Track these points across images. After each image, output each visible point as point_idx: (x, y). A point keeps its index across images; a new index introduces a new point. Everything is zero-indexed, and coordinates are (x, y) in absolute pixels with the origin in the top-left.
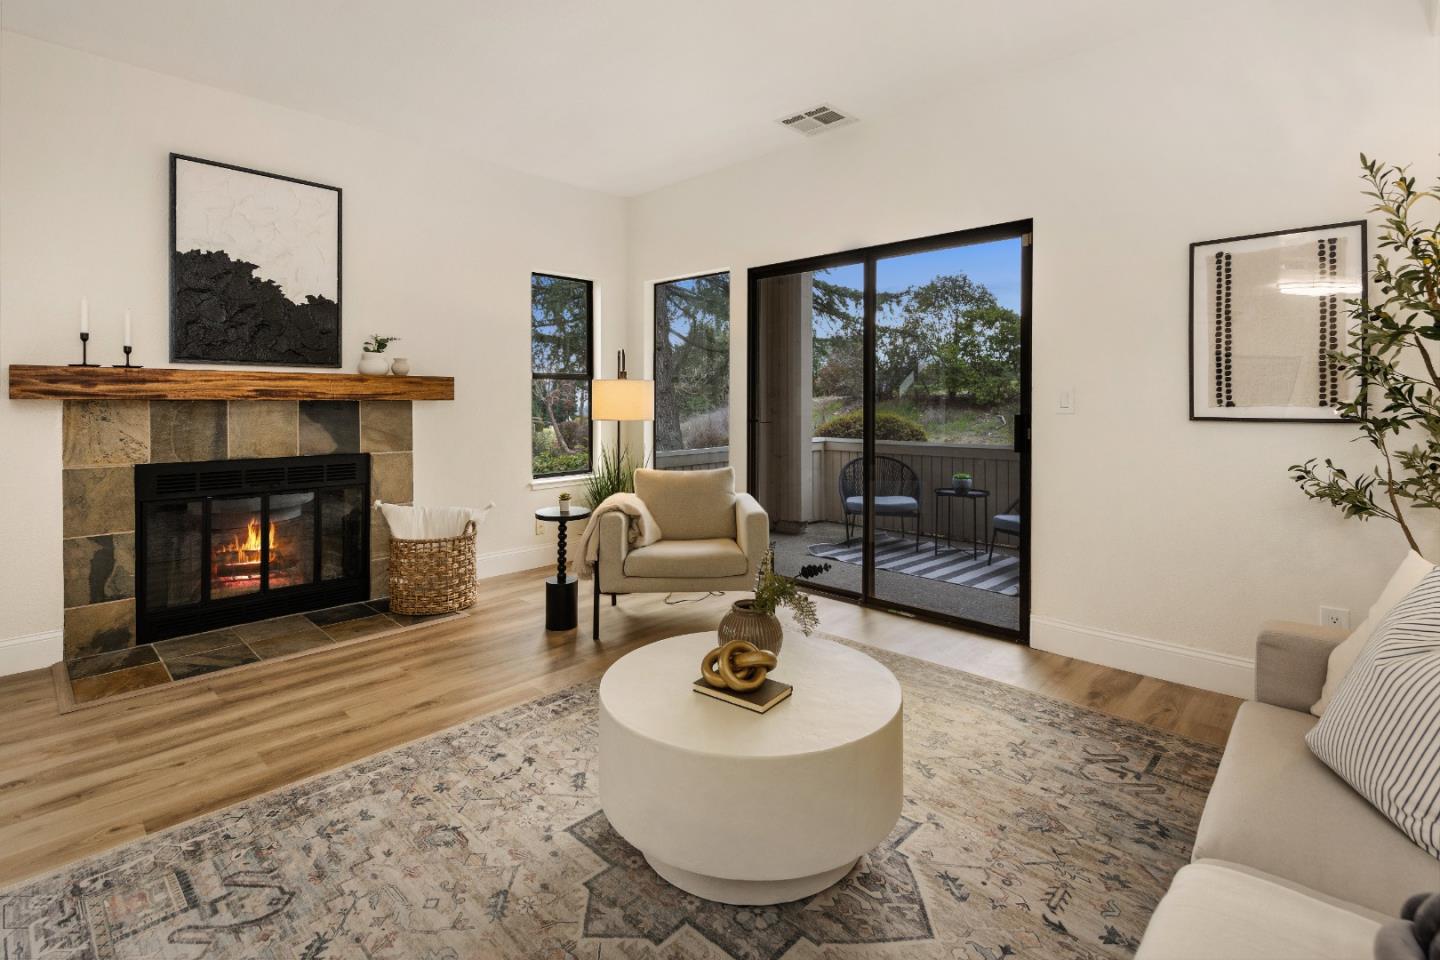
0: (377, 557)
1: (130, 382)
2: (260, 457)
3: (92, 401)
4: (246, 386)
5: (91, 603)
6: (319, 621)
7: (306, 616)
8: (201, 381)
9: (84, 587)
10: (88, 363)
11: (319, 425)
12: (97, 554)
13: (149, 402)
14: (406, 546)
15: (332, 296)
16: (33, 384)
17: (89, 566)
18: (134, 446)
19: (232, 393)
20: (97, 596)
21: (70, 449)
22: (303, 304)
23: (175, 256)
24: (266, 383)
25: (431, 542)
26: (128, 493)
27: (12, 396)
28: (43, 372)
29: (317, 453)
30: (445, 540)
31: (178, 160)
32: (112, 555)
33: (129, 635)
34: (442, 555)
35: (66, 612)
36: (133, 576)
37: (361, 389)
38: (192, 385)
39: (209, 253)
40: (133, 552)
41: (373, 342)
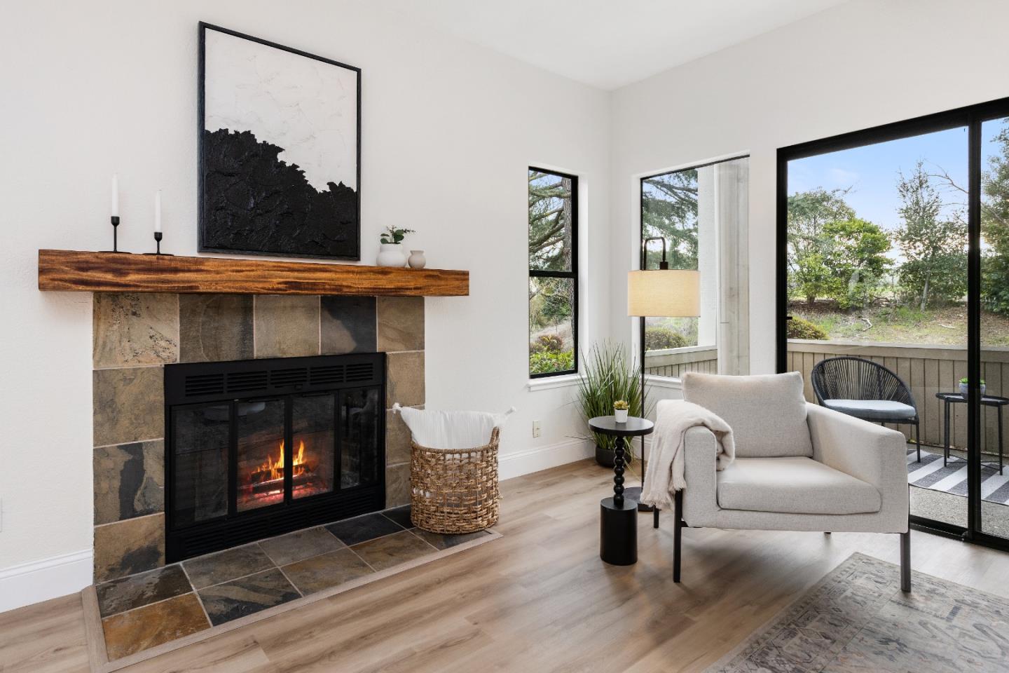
0: (393, 463)
1: (162, 271)
2: (285, 356)
3: (122, 293)
4: (276, 277)
5: (121, 519)
6: (347, 538)
7: (328, 528)
8: (233, 271)
9: (114, 500)
10: (118, 250)
11: (339, 322)
12: (126, 464)
13: (178, 295)
14: (433, 456)
15: (351, 183)
16: (63, 272)
17: (120, 477)
18: (163, 343)
19: (261, 285)
20: (128, 510)
21: (101, 348)
22: (325, 191)
23: (204, 136)
24: (296, 274)
25: (460, 452)
26: (157, 396)
27: (42, 287)
28: (74, 258)
29: (337, 352)
30: (476, 451)
31: (207, 30)
32: (142, 464)
33: (159, 554)
34: (471, 467)
35: (96, 530)
36: (163, 487)
37: (384, 282)
38: (224, 276)
39: (237, 133)
40: (162, 462)
41: (390, 234)
